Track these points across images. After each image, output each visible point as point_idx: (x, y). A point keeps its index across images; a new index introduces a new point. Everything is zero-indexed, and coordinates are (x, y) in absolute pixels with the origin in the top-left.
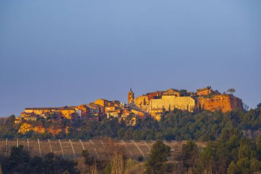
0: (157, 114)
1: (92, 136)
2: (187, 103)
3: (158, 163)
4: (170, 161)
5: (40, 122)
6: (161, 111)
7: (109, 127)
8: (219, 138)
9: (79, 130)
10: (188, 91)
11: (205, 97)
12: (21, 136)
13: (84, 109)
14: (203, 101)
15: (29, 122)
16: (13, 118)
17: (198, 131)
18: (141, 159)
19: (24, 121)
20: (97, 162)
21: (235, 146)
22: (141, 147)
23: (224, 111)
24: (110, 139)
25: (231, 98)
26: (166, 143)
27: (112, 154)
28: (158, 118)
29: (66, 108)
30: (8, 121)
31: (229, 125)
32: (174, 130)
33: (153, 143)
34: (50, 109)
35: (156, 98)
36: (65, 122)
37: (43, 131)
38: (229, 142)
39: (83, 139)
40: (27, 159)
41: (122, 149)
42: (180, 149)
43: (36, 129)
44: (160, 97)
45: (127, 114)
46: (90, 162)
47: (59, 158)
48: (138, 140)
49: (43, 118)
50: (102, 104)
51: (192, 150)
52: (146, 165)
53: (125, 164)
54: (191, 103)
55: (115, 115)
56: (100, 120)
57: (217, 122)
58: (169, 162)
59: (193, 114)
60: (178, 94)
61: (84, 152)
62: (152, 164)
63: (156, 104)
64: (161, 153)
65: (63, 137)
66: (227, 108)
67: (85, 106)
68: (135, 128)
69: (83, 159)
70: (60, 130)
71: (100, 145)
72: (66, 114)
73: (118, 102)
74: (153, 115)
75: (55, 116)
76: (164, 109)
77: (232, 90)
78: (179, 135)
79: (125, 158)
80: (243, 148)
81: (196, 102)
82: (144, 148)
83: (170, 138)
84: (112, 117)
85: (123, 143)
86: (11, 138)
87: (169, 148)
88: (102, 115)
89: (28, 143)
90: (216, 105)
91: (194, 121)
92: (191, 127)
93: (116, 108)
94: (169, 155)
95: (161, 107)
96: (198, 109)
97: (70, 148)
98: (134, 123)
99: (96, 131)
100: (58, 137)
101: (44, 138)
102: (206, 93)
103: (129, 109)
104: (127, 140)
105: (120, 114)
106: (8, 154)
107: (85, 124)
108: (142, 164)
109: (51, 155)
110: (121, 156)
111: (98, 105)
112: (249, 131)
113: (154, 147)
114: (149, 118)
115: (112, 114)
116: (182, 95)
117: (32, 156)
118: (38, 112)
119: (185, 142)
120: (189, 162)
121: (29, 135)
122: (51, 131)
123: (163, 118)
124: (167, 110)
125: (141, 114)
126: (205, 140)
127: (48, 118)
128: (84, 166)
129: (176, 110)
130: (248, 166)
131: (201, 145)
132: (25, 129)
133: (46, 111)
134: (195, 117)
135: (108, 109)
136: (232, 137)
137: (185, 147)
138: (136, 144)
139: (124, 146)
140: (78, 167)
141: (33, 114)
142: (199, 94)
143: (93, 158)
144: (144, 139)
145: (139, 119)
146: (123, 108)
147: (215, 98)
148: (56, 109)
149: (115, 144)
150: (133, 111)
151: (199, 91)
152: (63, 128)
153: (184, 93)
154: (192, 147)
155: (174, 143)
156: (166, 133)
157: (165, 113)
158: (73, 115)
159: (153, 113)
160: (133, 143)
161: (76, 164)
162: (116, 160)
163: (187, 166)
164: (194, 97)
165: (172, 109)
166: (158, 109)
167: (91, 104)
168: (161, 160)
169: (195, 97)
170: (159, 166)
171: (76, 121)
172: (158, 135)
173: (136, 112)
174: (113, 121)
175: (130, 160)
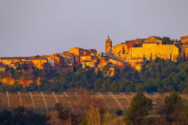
0: (137, 63)
1: (66, 88)
2: (170, 52)
3: (139, 117)
5: (9, 73)
6: (142, 60)
7: (84, 78)
9: (52, 81)
10: (171, 39)
13: (58, 59)
17: (182, 82)
18: (119, 113)
20: (72, 116)
22: (119, 100)
24: (85, 91)
26: (147, 95)
27: (88, 108)
28: (138, 68)
29: (37, 57)
32: (155, 82)
33: (133, 95)
34: (20, 58)
35: (136, 46)
36: (36, 73)
37: (12, 82)
39: (56, 91)
41: (99, 102)
42: (163, 102)
43: (5, 81)
44: (140, 46)
45: (105, 64)
46: (63, 116)
47: (30, 112)
48: (116, 92)
49: (12, 68)
50: (77, 53)
51: (175, 102)
52: (126, 120)
53: (102, 118)
54: (175, 51)
55: (91, 65)
56: (75, 70)
58: (150, 116)
59: (177, 64)
60: (160, 42)
61: (57, 105)
62: (131, 118)
63: (136, 52)
64: (142, 105)
65: (34, 89)
67: (58, 55)
68: (113, 79)
69: (56, 113)
70: (31, 82)
71: (75, 98)
72: (38, 64)
73: (94, 51)
74: (133, 64)
75: (26, 67)
76: (145, 59)
78: (162, 86)
79: (102, 112)
81: (180, 51)
82: (124, 100)
83: (152, 90)
84: (87, 67)
85: (100, 96)
87: (151, 101)
88: (77, 66)
91: (178, 71)
93: (93, 58)
94: (151, 109)
95: (141, 56)
96: (182, 59)
98: (112, 74)
99: (71, 83)
100: (28, 89)
101: (14, 90)
103: (107, 58)
104: (105, 92)
105: (97, 64)
107: (58, 75)
108: (121, 118)
109: (21, 109)
110: (98, 110)
111: (73, 54)
113: (134, 99)
114: (128, 68)
115: (87, 64)
116: (164, 43)
118: (6, 62)
119: (168, 94)
120: (172, 115)
122: (21, 82)
123: (144, 69)
124: (148, 59)
125: (120, 64)
127: (18, 69)
128: (57, 121)
129: (158, 59)
133: (16, 61)
134: (179, 66)
135: (84, 58)
137: (168, 100)
138: (114, 97)
139: (101, 99)
140: (51, 122)
141: (1, 64)
142: (183, 41)
143: (67, 112)
144: (123, 91)
145: (116, 67)
146: (100, 58)
148: (27, 58)
149: (92, 97)
150: (111, 60)
151: (183, 38)
152: (35, 79)
153: (166, 41)
154: (176, 99)
155: (156, 96)
156: (147, 85)
157: (146, 62)
159: (132, 63)
160: (111, 95)
161: (49, 119)
162: (92, 115)
163: (170, 120)
164: (177, 46)
165: (154, 58)
166: (138, 58)
167: (65, 53)
169: (179, 45)
170: (139, 120)
171: (49, 72)
172: (138, 86)
173: (114, 62)
174: (90, 72)
175: (108, 114)
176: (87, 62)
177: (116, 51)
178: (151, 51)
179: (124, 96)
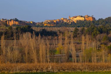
1: (61, 26)
2: (82, 19)
4: (79, 32)
5: (49, 23)
7: (64, 24)
8: (90, 27)
9: (58, 25)
11: (86, 17)
12: (44, 26)
13: (59, 20)
14: (86, 18)
15: (46, 23)
16: (43, 22)
17: (85, 25)
18: (72, 32)
19: (45, 23)
20: (62, 32)
21: (93, 29)
23: (91, 20)
24: (65, 27)
25: (93, 17)
26: (78, 28)
28: (76, 22)
30: (41, 23)
31: (92, 24)
32: (79, 25)
33: (75, 28)
35: (75, 18)
36: (54, 23)
37: (49, 25)
38: (92, 28)
39: (59, 27)
40: (46, 32)
41: (67, 29)
43: (48, 25)
45: (69, 21)
46: (60, 32)
47: (53, 32)
48: (71, 27)
50: (63, 19)
54: (83, 19)
56: (62, 23)
57: (89, 23)
61: (59, 30)
62: (74, 33)
64: (77, 30)
65: (54, 27)
66: (92, 20)
68: (70, 24)
69: (59, 32)
71: (63, 29)
72: (55, 21)
73: (66, 19)
75: (52, 22)
77: (93, 16)
78: (81, 26)
79: (68, 31)
80: (95, 29)
83: (79, 27)
85: (68, 28)
86: (42, 27)
88: (63, 22)
89: (46, 28)
90: (89, 19)
91: (84, 23)
92: (83, 24)
96: (85, 20)
97: (55, 29)
100: (53, 27)
101: (50, 27)
102: (87, 16)
103: (69, 20)
104: (69, 27)
105: (67, 21)
106: (41, 31)
109: (51, 31)
110: (67, 31)
112: (97, 25)
117: (47, 31)
118: (48, 21)
119: (82, 28)
120: (83, 32)
121: (46, 26)
122: (51, 25)
125: (72, 21)
126: (86, 27)
129: (80, 20)
130: (97, 33)
131: (86, 28)
132: (45, 25)
133: (50, 21)
135: (64, 20)
136: (93, 26)
137: (82, 29)
138: (71, 28)
141: (47, 22)
144: (73, 27)
145: (71, 22)
147: (89, 17)
148: (52, 20)
152: (54, 25)
153: (82, 17)
154: (84, 29)
155: (79, 28)
156: (78, 26)
157: (77, 21)
158: (56, 22)
159: (75, 21)
160: (70, 28)
161: (57, 33)
162: (66, 32)
163: (82, 33)
165: (79, 20)
168: (76, 32)
169: (84, 17)
170: (76, 33)
171: (57, 23)
172: (76, 26)
173: (71, 21)
174: (66, 23)
175: (69, 32)
176: (65, 21)
177: (71, 18)
178: (79, 18)
179: (73, 28)
